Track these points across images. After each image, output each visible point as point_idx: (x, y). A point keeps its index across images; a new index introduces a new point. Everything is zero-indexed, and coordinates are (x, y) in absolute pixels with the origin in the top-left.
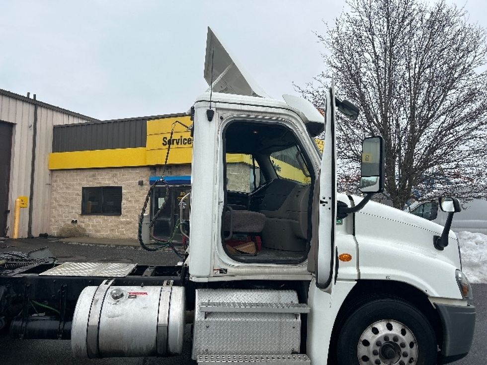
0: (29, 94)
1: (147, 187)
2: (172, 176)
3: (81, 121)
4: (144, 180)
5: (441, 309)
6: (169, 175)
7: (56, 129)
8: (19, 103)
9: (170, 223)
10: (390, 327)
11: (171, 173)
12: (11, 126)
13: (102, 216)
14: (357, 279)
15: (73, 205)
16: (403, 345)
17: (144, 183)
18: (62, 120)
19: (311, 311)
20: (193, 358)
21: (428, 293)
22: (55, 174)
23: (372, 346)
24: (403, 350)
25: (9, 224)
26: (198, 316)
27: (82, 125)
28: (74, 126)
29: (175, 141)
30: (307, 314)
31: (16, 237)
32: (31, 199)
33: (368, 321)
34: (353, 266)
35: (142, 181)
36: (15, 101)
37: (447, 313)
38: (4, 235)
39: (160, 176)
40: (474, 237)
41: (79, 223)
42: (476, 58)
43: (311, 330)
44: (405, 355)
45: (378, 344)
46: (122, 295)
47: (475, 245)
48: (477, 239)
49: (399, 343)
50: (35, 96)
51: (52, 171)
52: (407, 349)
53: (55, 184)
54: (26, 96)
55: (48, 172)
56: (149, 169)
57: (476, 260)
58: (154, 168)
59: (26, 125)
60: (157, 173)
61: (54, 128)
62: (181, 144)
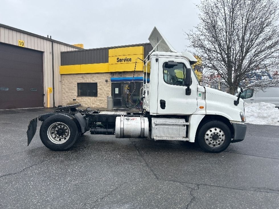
0: (48, 36)
1: (110, 83)
2: (122, 77)
3: (75, 50)
4: (108, 79)
5: (233, 124)
6: (120, 77)
7: (62, 54)
8: (45, 41)
9: (121, 100)
10: (216, 130)
11: (121, 76)
12: (42, 53)
13: (88, 97)
14: (205, 114)
15: (73, 92)
16: (220, 135)
17: (108, 81)
18: (65, 49)
19: (190, 124)
20: (152, 138)
21: (229, 119)
22: (63, 76)
23: (209, 136)
24: (220, 137)
25: (45, 101)
26: (153, 125)
27: (75, 51)
28: (71, 52)
29: (123, 60)
30: (188, 125)
31: (49, 107)
32: (54, 89)
33: (209, 128)
34: (204, 110)
35: (107, 80)
36: (43, 40)
37: (235, 125)
38: (43, 106)
39: (116, 77)
40: (266, 105)
41: (77, 100)
42: (275, 17)
43: (189, 130)
44: (220, 138)
45: (211, 135)
46: (129, 119)
47: (266, 108)
48: (268, 106)
49: (218, 135)
50: (51, 36)
51: (62, 75)
52: (221, 137)
53: (63, 81)
54: (47, 37)
55: (60, 75)
56: (110, 74)
57: (265, 115)
58: (112, 73)
59: (48, 52)
60: (114, 76)
61: (61, 53)
62: (126, 61)
